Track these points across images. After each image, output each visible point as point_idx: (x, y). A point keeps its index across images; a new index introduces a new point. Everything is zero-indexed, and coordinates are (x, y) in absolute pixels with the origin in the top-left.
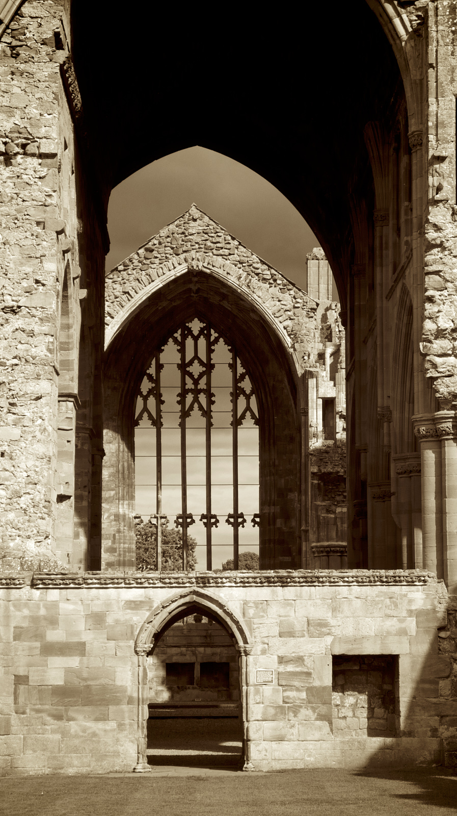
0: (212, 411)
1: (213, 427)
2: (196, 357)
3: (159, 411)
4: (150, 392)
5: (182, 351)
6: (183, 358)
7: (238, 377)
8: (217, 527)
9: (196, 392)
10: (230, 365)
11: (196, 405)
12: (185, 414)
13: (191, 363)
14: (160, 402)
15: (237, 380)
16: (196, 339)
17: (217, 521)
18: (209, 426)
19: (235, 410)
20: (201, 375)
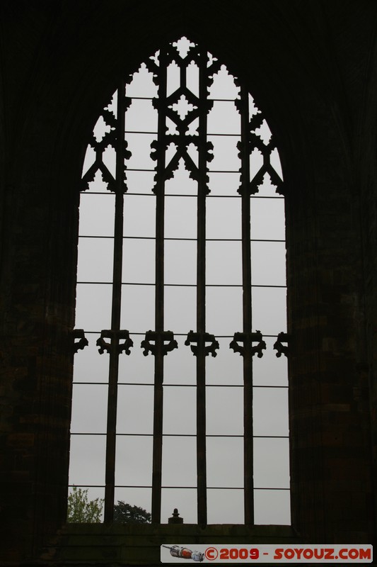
0: (208, 170)
1: (210, 194)
2: (183, 90)
3: (121, 168)
4: (108, 139)
5: (161, 80)
6: (162, 91)
7: (250, 121)
8: (214, 355)
9: (182, 141)
10: (237, 102)
11: (182, 161)
12: (163, 174)
13: (175, 98)
14: (123, 154)
15: (248, 126)
16: (183, 64)
17: (216, 345)
18: (203, 192)
19: (245, 170)
20: (190, 117)
